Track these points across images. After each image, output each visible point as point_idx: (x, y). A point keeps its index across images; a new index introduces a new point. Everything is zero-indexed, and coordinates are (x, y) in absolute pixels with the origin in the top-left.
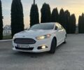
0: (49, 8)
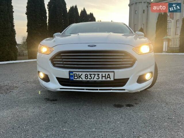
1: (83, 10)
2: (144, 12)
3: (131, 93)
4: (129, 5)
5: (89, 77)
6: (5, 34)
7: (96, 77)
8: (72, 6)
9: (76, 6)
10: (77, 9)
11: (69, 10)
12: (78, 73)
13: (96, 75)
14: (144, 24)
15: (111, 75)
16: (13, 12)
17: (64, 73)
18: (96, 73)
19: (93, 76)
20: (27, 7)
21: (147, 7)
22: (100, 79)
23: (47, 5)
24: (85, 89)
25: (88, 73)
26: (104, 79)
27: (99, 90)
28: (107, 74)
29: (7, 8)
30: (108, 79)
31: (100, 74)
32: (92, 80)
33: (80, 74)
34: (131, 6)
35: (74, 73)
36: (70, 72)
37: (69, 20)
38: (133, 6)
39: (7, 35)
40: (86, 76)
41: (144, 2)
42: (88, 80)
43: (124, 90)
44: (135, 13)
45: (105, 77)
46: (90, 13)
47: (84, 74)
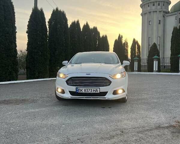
0: (66, 20)
1: (86, 24)
2: (160, 23)
3: (109, 100)
4: (142, 15)
5: (86, 91)
6: (9, 55)
7: (90, 91)
8: (73, 21)
9: (78, 22)
10: (79, 24)
11: (71, 25)
12: (80, 89)
13: (90, 90)
14: (160, 37)
15: (98, 89)
16: (16, 32)
17: (73, 89)
18: (90, 89)
19: (88, 90)
20: (28, 26)
21: (164, 17)
22: (92, 92)
23: (48, 22)
24: (84, 98)
25: (86, 89)
26: (94, 92)
27: (92, 98)
28: (96, 89)
29: (12, 29)
30: (97, 92)
31: (92, 89)
32: (88, 92)
33: (82, 89)
34: (144, 15)
35: (79, 88)
36: (76, 88)
37: (71, 37)
38: (146, 15)
39: (10, 56)
40: (85, 90)
41: (159, 11)
42: (86, 92)
43: (105, 98)
44: (149, 24)
45: (95, 91)
46: (94, 27)
47: (84, 89)
